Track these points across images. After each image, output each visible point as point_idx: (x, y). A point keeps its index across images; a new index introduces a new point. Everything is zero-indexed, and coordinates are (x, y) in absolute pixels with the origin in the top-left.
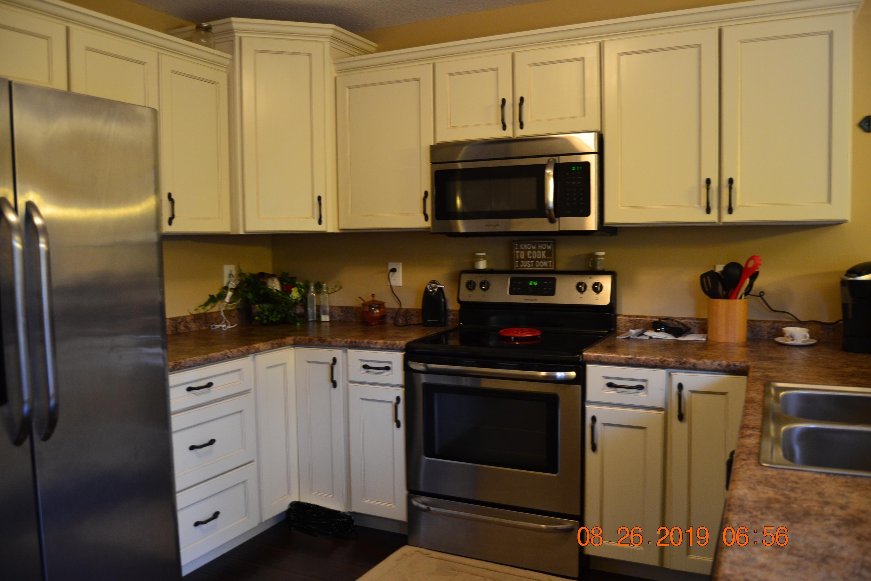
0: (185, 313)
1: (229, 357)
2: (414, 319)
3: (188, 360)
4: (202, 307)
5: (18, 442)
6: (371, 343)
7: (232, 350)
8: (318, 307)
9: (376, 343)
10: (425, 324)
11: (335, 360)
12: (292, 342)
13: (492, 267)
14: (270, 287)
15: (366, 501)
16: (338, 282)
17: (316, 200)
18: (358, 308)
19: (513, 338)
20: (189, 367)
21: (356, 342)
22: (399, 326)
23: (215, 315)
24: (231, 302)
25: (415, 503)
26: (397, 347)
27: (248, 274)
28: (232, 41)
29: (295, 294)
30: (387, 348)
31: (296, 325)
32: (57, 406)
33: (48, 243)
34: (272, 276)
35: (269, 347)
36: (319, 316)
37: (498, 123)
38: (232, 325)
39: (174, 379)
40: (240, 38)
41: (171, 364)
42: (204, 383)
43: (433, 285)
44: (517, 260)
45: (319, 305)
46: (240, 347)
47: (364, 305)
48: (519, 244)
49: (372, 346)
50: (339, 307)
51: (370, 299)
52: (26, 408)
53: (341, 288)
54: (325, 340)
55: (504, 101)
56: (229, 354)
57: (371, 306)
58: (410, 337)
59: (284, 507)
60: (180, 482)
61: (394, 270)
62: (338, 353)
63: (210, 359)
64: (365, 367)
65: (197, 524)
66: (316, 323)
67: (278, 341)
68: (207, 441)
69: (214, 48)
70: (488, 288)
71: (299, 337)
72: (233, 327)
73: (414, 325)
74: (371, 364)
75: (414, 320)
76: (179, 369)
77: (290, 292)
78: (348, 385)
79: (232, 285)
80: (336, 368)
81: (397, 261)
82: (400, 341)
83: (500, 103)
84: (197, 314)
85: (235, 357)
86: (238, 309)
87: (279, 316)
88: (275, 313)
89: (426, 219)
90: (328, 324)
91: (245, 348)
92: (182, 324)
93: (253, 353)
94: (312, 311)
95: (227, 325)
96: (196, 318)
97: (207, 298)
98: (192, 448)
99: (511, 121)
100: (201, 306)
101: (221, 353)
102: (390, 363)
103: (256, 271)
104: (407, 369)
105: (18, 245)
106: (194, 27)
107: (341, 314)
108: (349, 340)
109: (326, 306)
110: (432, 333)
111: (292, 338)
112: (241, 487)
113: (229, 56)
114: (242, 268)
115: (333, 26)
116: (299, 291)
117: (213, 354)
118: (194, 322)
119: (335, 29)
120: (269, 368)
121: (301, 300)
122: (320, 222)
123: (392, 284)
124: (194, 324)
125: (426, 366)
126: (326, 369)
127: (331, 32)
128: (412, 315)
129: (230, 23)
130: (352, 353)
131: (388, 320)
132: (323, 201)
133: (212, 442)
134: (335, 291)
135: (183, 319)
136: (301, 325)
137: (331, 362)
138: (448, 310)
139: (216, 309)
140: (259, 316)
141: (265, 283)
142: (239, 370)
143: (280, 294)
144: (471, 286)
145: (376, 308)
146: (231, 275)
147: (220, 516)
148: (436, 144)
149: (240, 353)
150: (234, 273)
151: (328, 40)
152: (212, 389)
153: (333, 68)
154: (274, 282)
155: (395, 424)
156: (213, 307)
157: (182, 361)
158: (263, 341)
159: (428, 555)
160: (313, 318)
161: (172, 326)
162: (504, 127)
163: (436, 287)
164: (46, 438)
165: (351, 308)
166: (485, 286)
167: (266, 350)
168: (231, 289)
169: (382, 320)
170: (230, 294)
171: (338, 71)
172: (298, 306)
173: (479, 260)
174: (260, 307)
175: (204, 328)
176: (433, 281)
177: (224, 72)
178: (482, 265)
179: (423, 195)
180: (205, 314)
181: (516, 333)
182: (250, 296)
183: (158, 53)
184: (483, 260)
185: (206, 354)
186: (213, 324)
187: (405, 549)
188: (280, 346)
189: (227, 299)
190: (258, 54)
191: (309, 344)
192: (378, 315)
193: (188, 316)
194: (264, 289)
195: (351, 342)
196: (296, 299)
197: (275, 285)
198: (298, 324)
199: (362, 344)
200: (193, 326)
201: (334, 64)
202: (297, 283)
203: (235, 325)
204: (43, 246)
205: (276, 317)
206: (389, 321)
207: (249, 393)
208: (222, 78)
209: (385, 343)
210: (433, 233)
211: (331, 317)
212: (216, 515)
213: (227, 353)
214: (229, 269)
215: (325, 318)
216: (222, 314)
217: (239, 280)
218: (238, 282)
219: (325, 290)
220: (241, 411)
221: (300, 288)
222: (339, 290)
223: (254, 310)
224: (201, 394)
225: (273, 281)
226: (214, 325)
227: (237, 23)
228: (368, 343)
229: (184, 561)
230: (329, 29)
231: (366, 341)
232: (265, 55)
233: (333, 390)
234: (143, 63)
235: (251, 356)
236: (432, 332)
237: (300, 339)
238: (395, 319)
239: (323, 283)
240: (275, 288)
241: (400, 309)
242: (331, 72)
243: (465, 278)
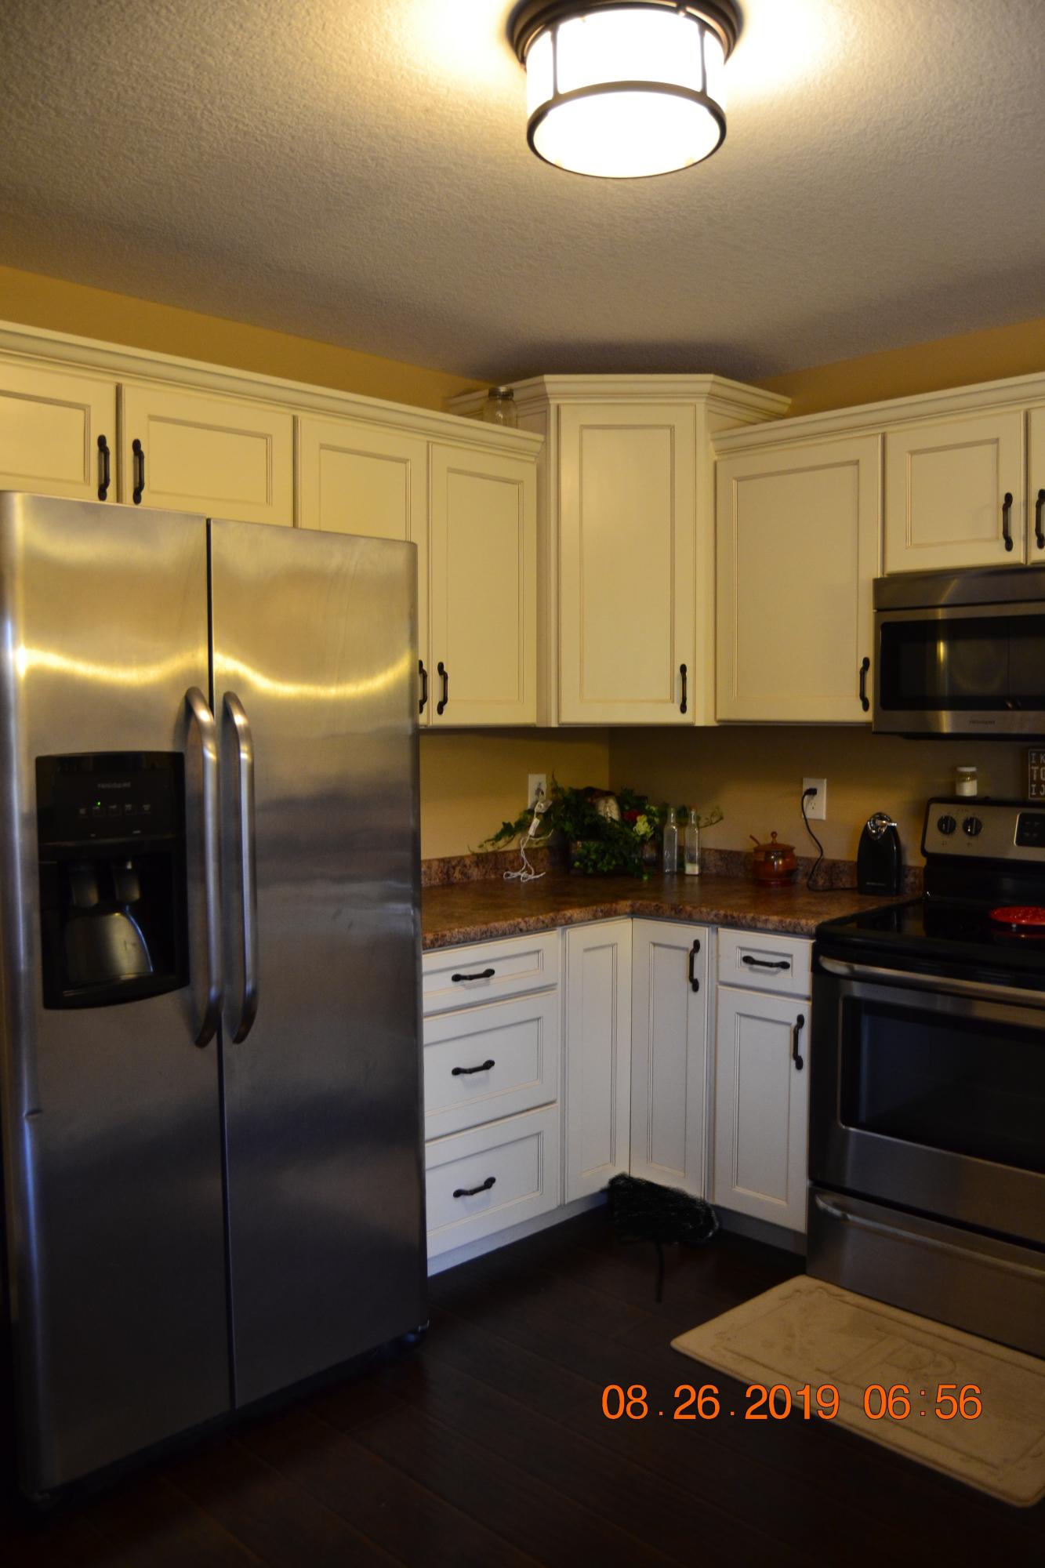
0: (466, 853)
1: (521, 930)
2: (844, 880)
3: (457, 932)
4: (491, 842)
5: (201, 1042)
6: (759, 921)
7: (527, 919)
8: (681, 849)
9: (766, 921)
10: (861, 889)
11: (697, 945)
12: (628, 910)
13: (989, 792)
14: (602, 814)
15: (739, 1190)
16: (718, 808)
17: (677, 671)
18: (748, 855)
19: (1014, 926)
20: (458, 943)
21: (733, 917)
22: (818, 891)
23: (511, 856)
24: (536, 836)
25: (821, 1204)
26: (802, 930)
27: (567, 789)
28: (546, 412)
29: (642, 826)
30: (784, 929)
31: (640, 878)
32: (254, 992)
33: (252, 753)
34: (607, 794)
35: (591, 917)
36: (681, 865)
37: (998, 538)
38: (535, 874)
39: (430, 961)
40: (558, 407)
41: (430, 937)
42: (481, 970)
43: (878, 822)
44: (1033, 782)
45: (682, 845)
46: (541, 914)
47: (757, 850)
48: (1038, 754)
49: (759, 925)
50: (716, 851)
51: (770, 840)
52: (213, 992)
53: (721, 818)
54: (681, 909)
55: (1009, 498)
56: (523, 925)
57: (768, 854)
58: (827, 914)
59: (604, 1183)
60: (431, 1127)
61: (812, 792)
62: (702, 933)
63: (491, 932)
64: (748, 960)
65: (458, 1194)
66: (675, 876)
67: (605, 907)
68: (481, 1063)
69: (517, 427)
70: (978, 831)
71: (640, 902)
72: (538, 876)
73: (845, 889)
74: (757, 957)
75: (846, 881)
76: (440, 946)
77: (635, 822)
78: (717, 988)
79: (540, 807)
80: (698, 957)
81: (819, 775)
82: (807, 919)
83: (1002, 501)
84: (481, 854)
85: (531, 930)
86: (549, 847)
87: (614, 863)
88: (607, 857)
89: (866, 707)
90: (696, 880)
91: (548, 916)
92: (458, 869)
93: (561, 925)
94: (670, 855)
95: (530, 873)
96: (480, 859)
97: (500, 827)
98: (457, 1072)
99: (1023, 532)
100: (489, 840)
101: (508, 922)
102: (790, 956)
103: (581, 786)
104: (816, 969)
105: (210, 754)
106: (486, 392)
107: (719, 863)
108: (722, 912)
109: (694, 849)
110: (871, 908)
111: (629, 903)
112: (533, 1142)
113: (540, 437)
114: (556, 778)
115: (710, 377)
116: (650, 822)
117: (497, 924)
118: (477, 865)
119: (713, 382)
120: (587, 950)
121: (653, 837)
122: (683, 709)
123: (808, 817)
124: (476, 869)
125: (851, 969)
126: (683, 959)
127: (707, 388)
128: (841, 872)
129: (543, 383)
130: (726, 934)
131: (800, 878)
132: (689, 674)
133: (489, 1065)
134: (711, 824)
135: (459, 862)
136: (649, 879)
137: (691, 947)
138: (906, 866)
139: (513, 846)
140: (581, 861)
141: (594, 806)
142: (538, 952)
143: (616, 826)
144: (947, 826)
145: (777, 858)
146: (539, 791)
147: (495, 1186)
148: (886, 576)
149: (540, 925)
150: (544, 788)
151: (704, 401)
152: (493, 979)
153: (711, 446)
154: (609, 804)
155: (793, 1063)
156: (509, 842)
157: (447, 933)
158: (580, 906)
159: (838, 1298)
160: (672, 866)
161: (441, 872)
162: (1009, 546)
163: (884, 825)
164: (239, 1039)
165: (738, 853)
166: (973, 827)
167: (582, 921)
168: (538, 814)
169: (787, 878)
170: (536, 822)
171: (719, 452)
172: (646, 847)
173: (964, 781)
174: (584, 847)
175: (493, 876)
176: (878, 814)
177: (533, 463)
178: (969, 789)
179: (861, 665)
180: (495, 853)
181: (1023, 918)
182: (568, 827)
183: (428, 442)
184: (972, 779)
185: (486, 923)
186: (507, 870)
187: (801, 1282)
188: (609, 914)
189: (531, 831)
190: (586, 432)
191: (656, 914)
192: (780, 869)
193: (468, 856)
194: (591, 815)
195: (726, 916)
196: (643, 836)
197: (610, 810)
198: (645, 878)
199: (744, 922)
200: (475, 873)
201: (714, 440)
202: (647, 807)
203: (542, 875)
204: (244, 756)
205: (609, 863)
206: (801, 880)
207: (553, 989)
208: (529, 473)
209: (781, 922)
210: (875, 733)
211: (702, 868)
212: (489, 1183)
213: (519, 924)
214: (537, 781)
215: (692, 869)
216: (523, 855)
217: (551, 799)
218: (550, 803)
219: (693, 822)
220: (538, 1019)
221: (651, 817)
222: (717, 822)
223: (573, 851)
224: (475, 986)
225: (607, 802)
226: (508, 872)
227: (553, 383)
228: (753, 919)
229: (432, 1251)
230: (704, 382)
231: (749, 916)
232: (596, 432)
233: (692, 994)
234: (404, 461)
235: (559, 930)
236: (872, 905)
237: (641, 905)
238: (810, 876)
239: (691, 810)
240: (609, 815)
241: (820, 860)
242: (708, 452)
243: (937, 812)
